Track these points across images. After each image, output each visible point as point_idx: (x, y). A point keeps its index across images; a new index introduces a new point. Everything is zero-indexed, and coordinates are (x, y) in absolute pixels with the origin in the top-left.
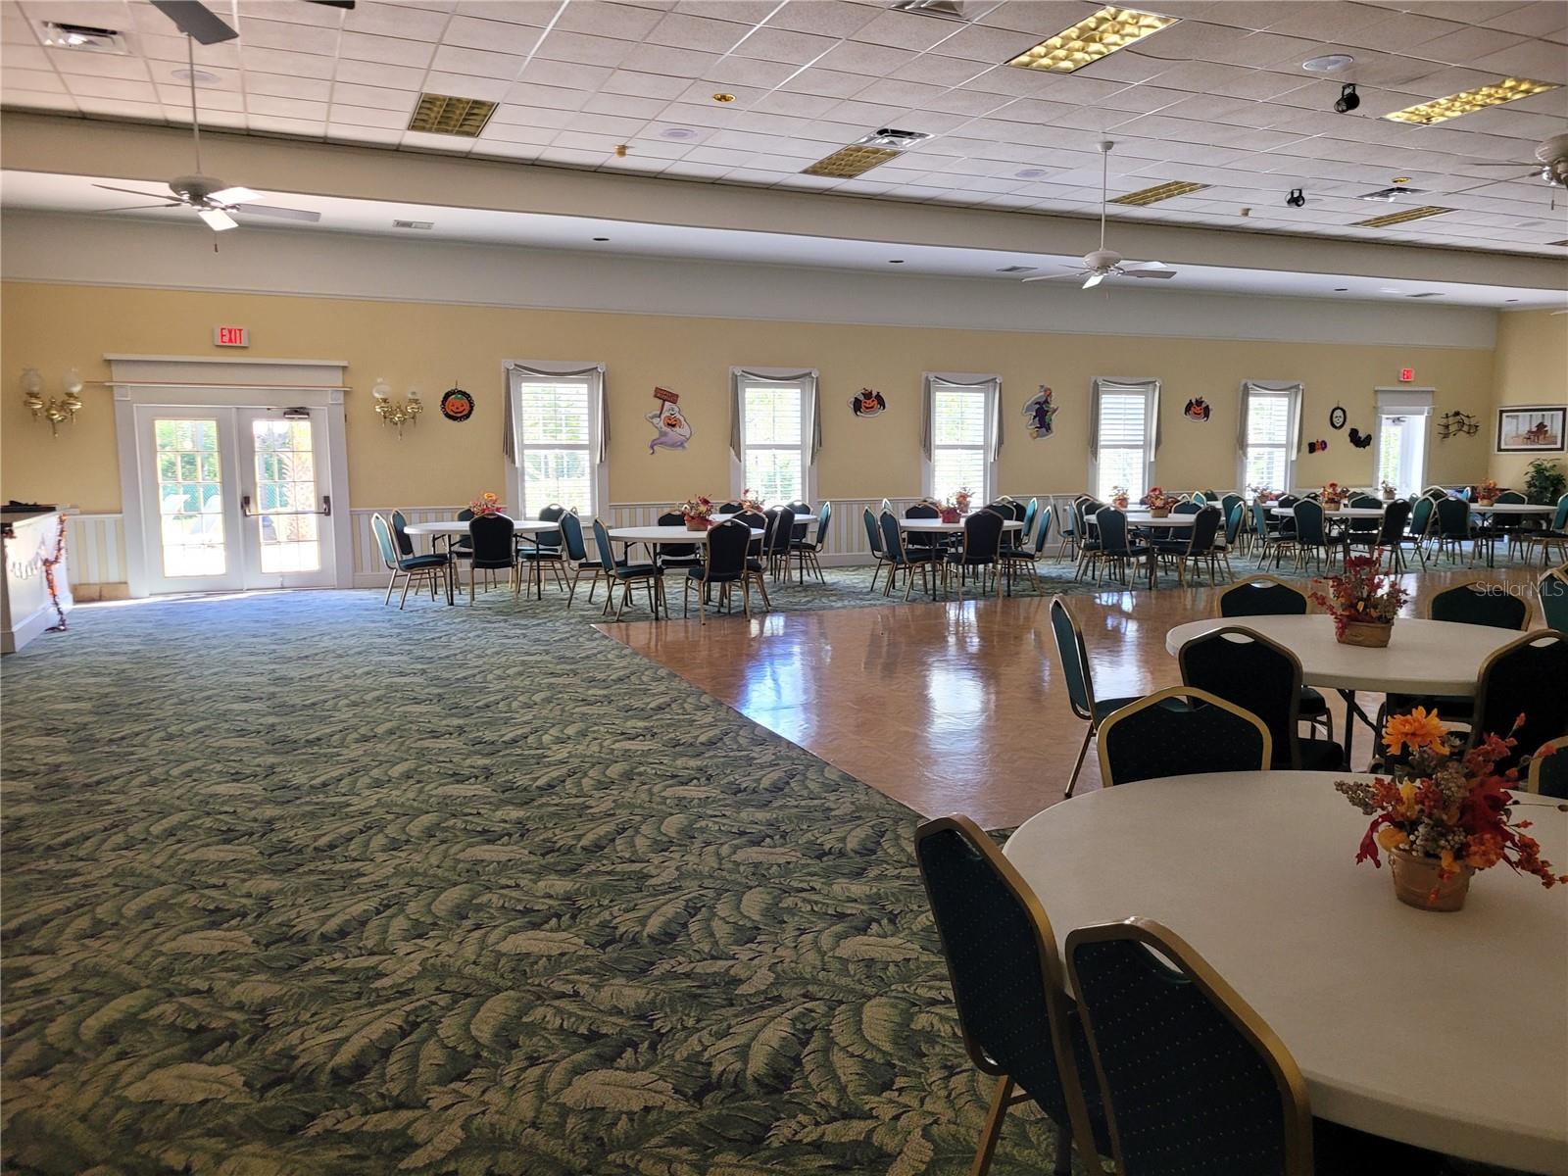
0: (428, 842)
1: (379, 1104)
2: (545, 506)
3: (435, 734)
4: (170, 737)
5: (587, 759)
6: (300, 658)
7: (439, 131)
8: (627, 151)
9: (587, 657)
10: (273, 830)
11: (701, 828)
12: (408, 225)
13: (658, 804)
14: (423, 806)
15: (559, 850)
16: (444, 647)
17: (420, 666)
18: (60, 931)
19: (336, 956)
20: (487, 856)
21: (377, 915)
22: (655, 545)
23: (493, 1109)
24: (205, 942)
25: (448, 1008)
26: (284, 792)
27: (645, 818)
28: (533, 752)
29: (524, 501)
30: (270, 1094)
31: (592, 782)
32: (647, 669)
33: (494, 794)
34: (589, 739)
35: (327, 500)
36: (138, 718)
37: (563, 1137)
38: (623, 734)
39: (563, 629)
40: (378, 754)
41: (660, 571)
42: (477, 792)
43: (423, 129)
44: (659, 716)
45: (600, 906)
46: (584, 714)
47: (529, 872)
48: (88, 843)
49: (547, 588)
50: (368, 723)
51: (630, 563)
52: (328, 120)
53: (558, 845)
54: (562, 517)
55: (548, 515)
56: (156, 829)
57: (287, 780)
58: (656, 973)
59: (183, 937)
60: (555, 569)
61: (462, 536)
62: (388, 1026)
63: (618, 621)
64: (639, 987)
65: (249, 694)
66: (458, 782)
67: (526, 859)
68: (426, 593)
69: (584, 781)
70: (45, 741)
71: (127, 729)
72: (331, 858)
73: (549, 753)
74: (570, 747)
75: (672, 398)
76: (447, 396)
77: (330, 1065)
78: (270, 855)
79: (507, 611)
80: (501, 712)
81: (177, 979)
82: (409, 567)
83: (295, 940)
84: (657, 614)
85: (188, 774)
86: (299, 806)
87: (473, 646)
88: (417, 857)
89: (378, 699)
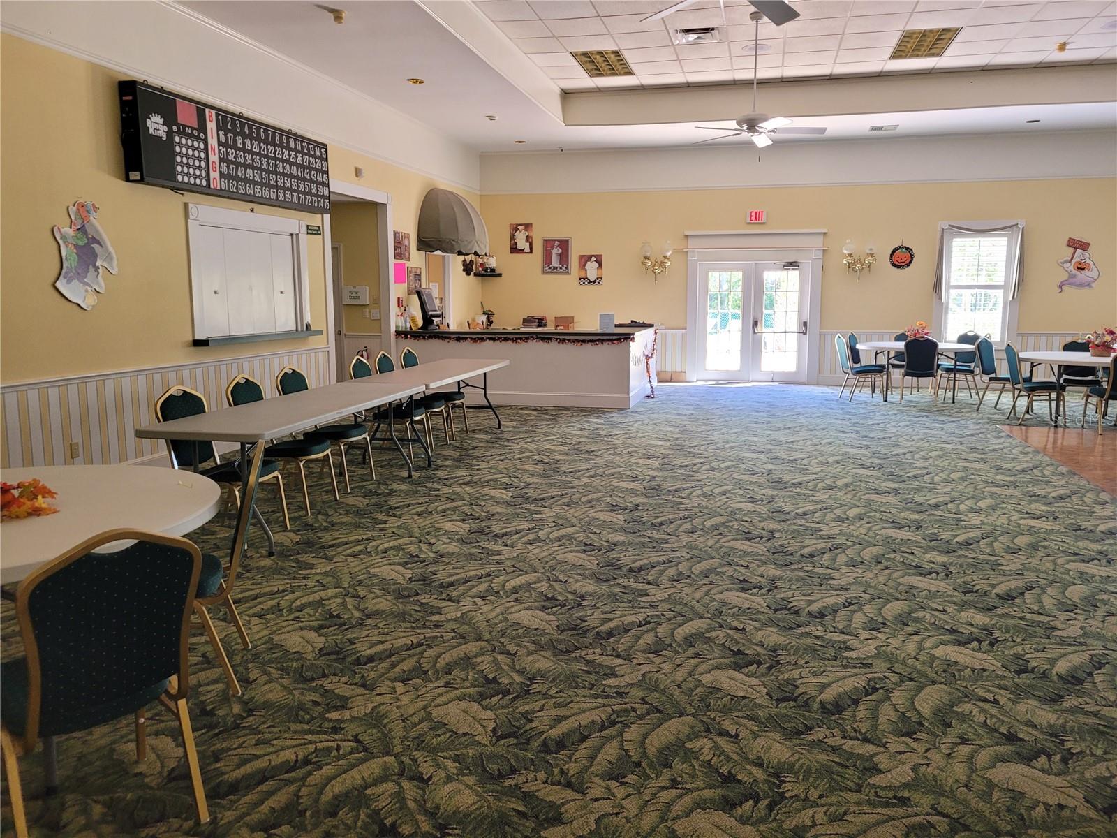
0: (876, 565)
1: (853, 734)
2: (962, 333)
3: (877, 492)
4: (712, 469)
5: (997, 528)
6: (785, 428)
7: (912, 56)
8: (1067, 47)
9: (995, 450)
10: (774, 537)
11: (1103, 600)
12: (880, 129)
13: (1062, 573)
14: (872, 540)
15: (976, 592)
16: (881, 431)
17: (865, 443)
18: (661, 573)
19: (819, 628)
20: (920, 585)
21: (844, 608)
22: (1060, 366)
23: (934, 765)
24: (738, 599)
25: (897, 685)
26: (780, 514)
27: (1051, 582)
28: (952, 516)
29: (946, 328)
30: (784, 705)
31: (1002, 546)
32: (1048, 465)
33: (923, 541)
34: (998, 513)
35: (805, 324)
36: (695, 455)
37: (990, 802)
38: (1027, 513)
39: (973, 427)
40: (838, 499)
41: (1063, 388)
42: (910, 538)
43: (900, 57)
44: (1060, 504)
45: (1013, 641)
46: (993, 494)
47: (954, 603)
48: (672, 526)
49: (959, 394)
50: (831, 477)
51: (1034, 380)
52: (835, 62)
53: (975, 589)
54: (979, 341)
55: (964, 339)
56: (708, 524)
57: (781, 507)
58: (1064, 704)
59: (726, 593)
60: (967, 381)
61: (897, 352)
62: (856, 685)
63: (1021, 424)
64: (1050, 711)
65: (755, 448)
66: (896, 528)
67: (950, 593)
68: (868, 392)
69: (995, 544)
70: (647, 462)
71: (689, 461)
72: (812, 563)
73: (965, 518)
74: (982, 517)
75: (1084, 246)
76: (895, 250)
77: (819, 698)
78: (774, 553)
79: (929, 409)
80: (926, 483)
81: (725, 618)
82: (858, 373)
83: (792, 611)
84: (1055, 422)
85: (723, 493)
86: (789, 525)
87: (903, 432)
88: (869, 575)
89: (837, 462)
